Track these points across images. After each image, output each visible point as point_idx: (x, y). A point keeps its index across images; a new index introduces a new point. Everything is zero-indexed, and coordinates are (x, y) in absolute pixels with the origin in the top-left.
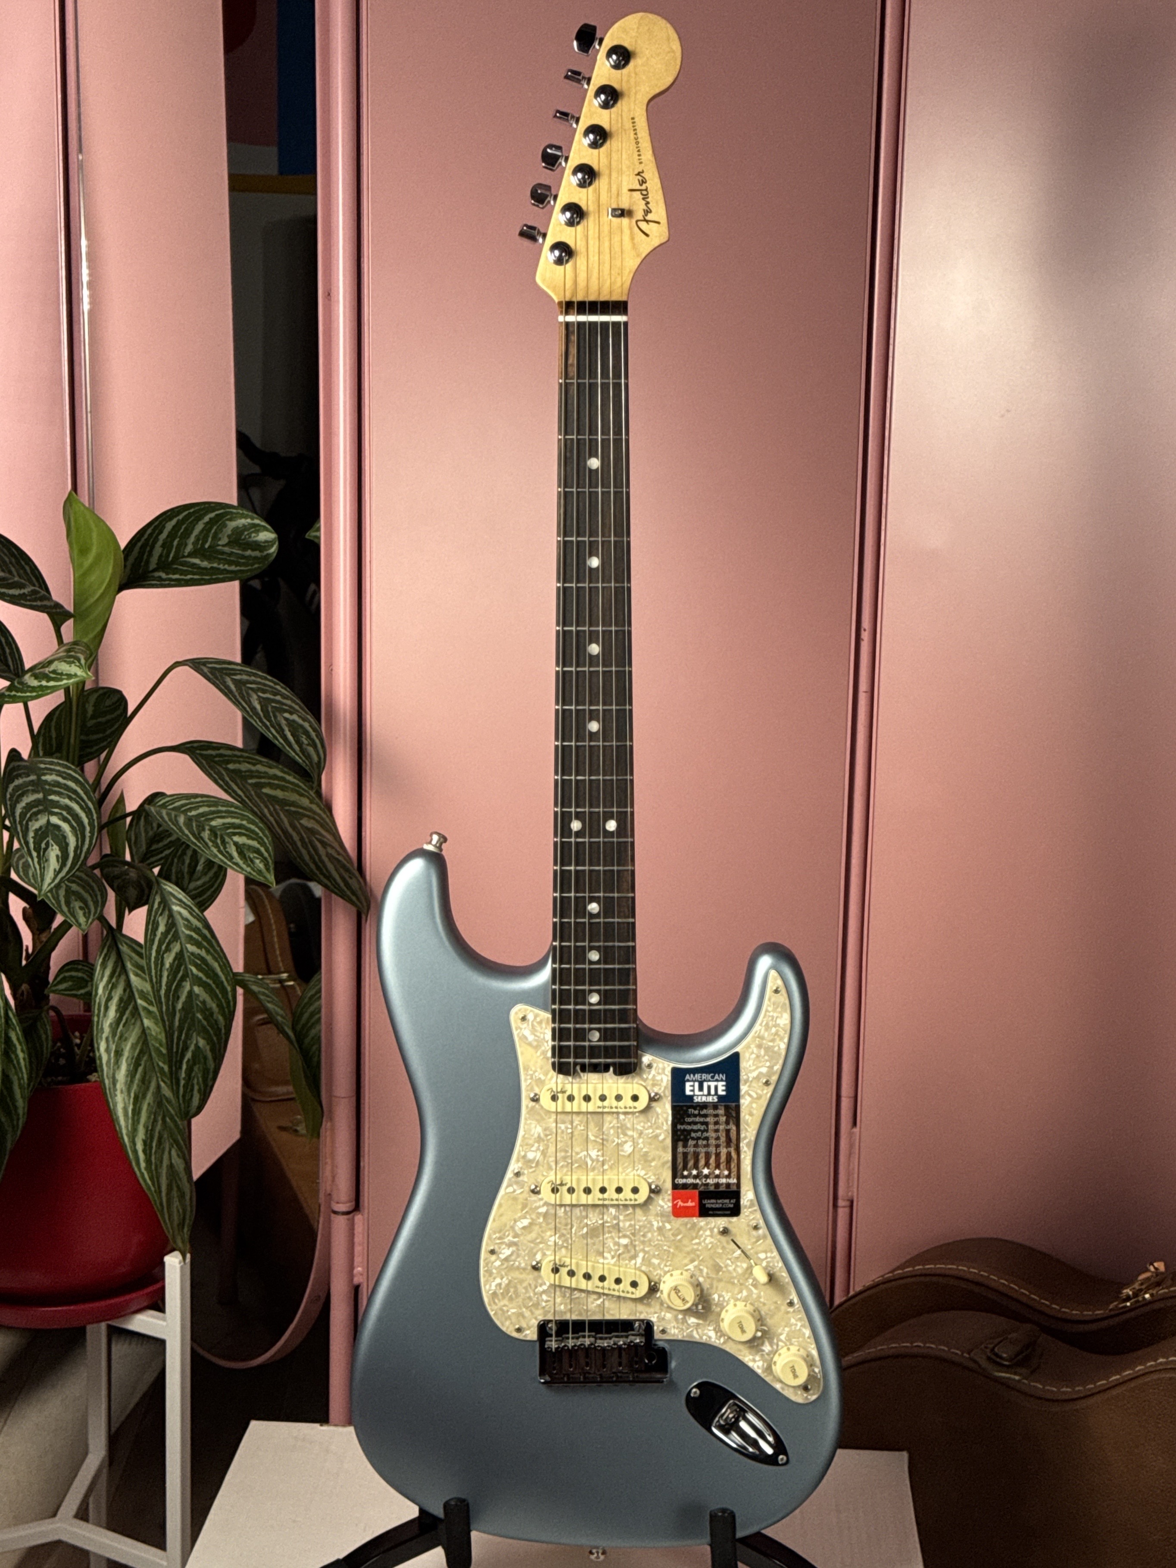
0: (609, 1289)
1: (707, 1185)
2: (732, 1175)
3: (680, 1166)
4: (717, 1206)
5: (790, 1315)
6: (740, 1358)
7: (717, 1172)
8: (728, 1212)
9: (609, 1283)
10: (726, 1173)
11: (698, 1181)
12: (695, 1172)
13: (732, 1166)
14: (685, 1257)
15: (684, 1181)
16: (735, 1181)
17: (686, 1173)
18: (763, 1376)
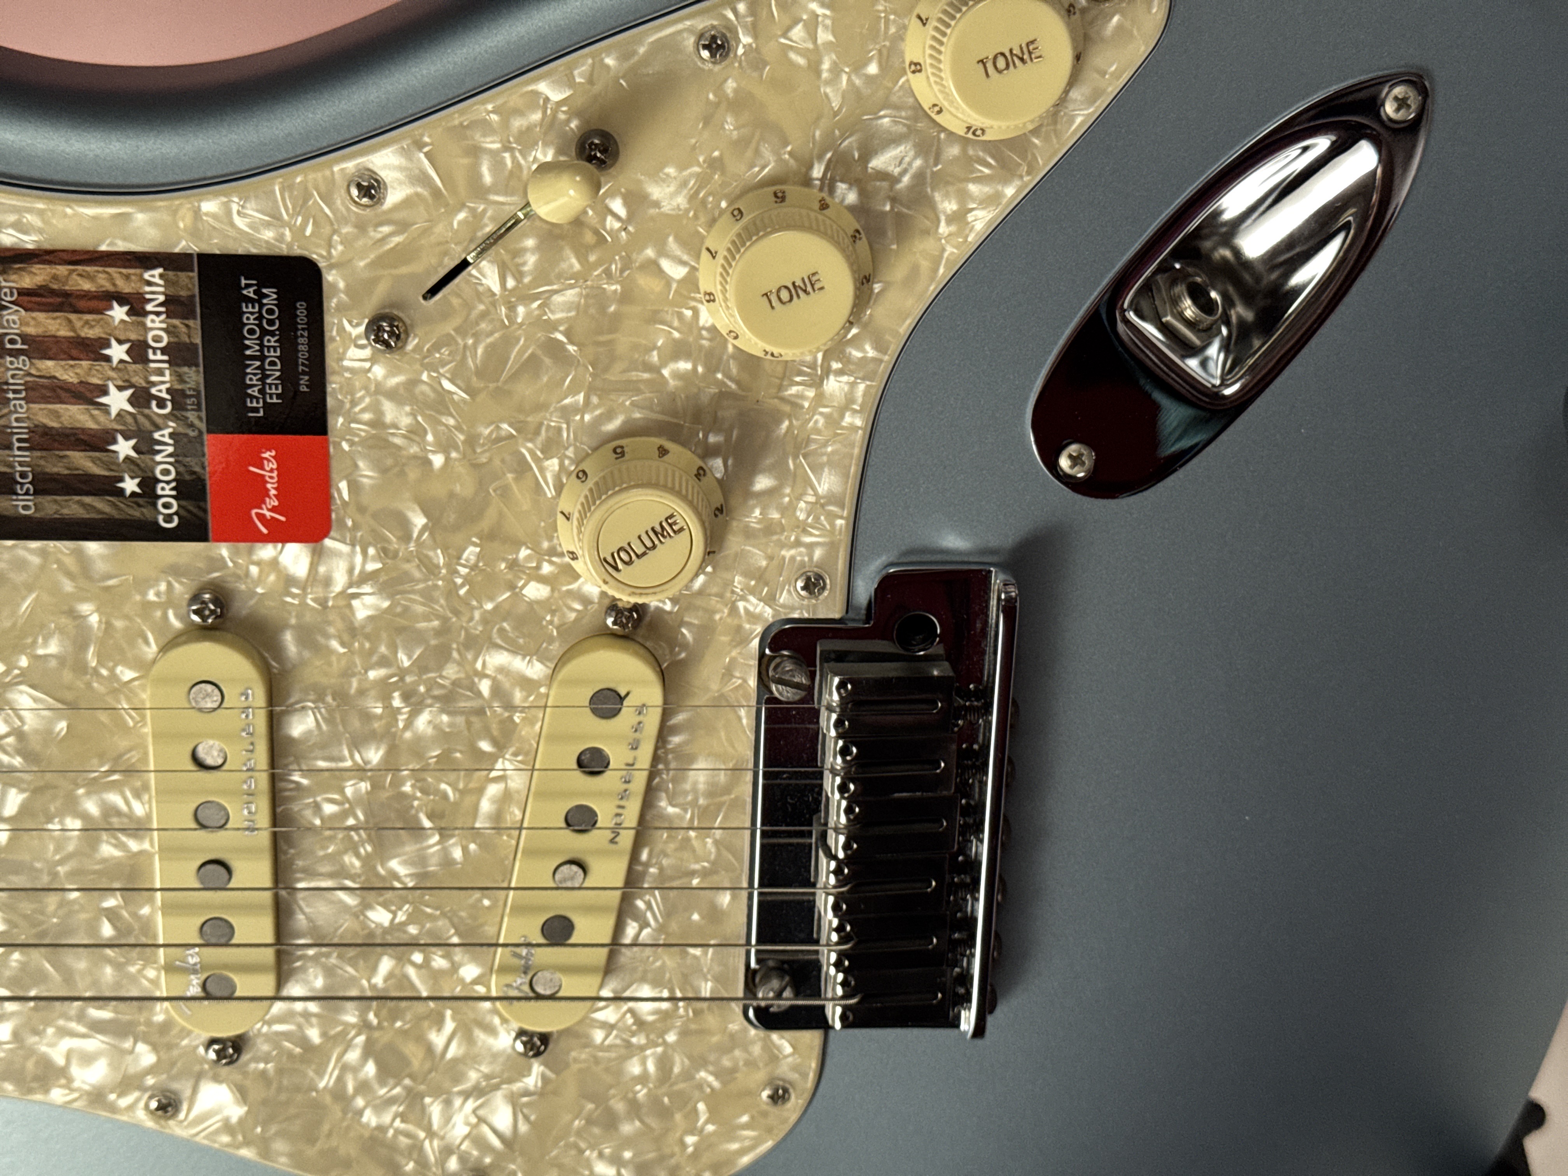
0: (624, 795)
1: (178, 397)
2: (125, 287)
3: (101, 505)
4: (273, 355)
5: (769, 50)
6: (943, 272)
7: (117, 352)
8: (301, 309)
9: (600, 794)
10: (119, 313)
11: (163, 435)
12: (124, 448)
13: (87, 286)
14: (505, 492)
15: (165, 490)
16: (155, 275)
17: (130, 485)
18: (1030, 181)
